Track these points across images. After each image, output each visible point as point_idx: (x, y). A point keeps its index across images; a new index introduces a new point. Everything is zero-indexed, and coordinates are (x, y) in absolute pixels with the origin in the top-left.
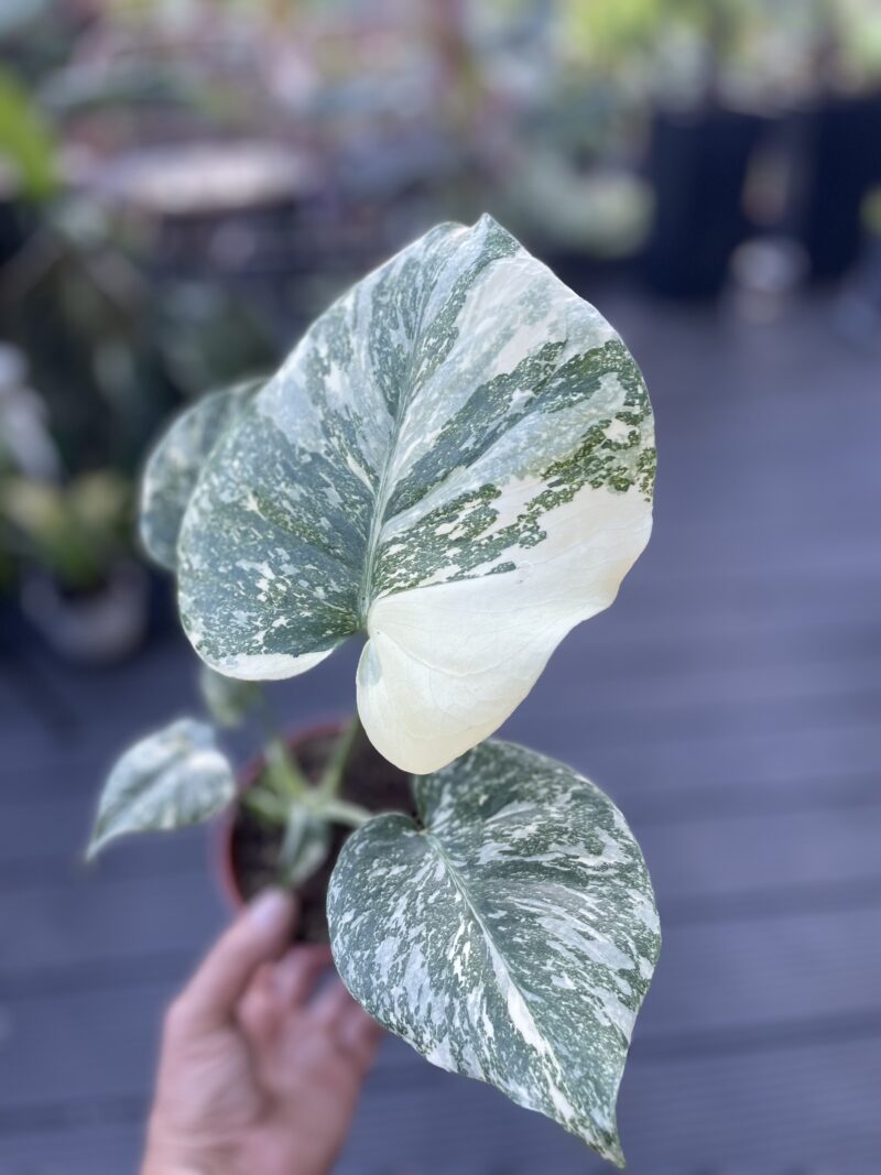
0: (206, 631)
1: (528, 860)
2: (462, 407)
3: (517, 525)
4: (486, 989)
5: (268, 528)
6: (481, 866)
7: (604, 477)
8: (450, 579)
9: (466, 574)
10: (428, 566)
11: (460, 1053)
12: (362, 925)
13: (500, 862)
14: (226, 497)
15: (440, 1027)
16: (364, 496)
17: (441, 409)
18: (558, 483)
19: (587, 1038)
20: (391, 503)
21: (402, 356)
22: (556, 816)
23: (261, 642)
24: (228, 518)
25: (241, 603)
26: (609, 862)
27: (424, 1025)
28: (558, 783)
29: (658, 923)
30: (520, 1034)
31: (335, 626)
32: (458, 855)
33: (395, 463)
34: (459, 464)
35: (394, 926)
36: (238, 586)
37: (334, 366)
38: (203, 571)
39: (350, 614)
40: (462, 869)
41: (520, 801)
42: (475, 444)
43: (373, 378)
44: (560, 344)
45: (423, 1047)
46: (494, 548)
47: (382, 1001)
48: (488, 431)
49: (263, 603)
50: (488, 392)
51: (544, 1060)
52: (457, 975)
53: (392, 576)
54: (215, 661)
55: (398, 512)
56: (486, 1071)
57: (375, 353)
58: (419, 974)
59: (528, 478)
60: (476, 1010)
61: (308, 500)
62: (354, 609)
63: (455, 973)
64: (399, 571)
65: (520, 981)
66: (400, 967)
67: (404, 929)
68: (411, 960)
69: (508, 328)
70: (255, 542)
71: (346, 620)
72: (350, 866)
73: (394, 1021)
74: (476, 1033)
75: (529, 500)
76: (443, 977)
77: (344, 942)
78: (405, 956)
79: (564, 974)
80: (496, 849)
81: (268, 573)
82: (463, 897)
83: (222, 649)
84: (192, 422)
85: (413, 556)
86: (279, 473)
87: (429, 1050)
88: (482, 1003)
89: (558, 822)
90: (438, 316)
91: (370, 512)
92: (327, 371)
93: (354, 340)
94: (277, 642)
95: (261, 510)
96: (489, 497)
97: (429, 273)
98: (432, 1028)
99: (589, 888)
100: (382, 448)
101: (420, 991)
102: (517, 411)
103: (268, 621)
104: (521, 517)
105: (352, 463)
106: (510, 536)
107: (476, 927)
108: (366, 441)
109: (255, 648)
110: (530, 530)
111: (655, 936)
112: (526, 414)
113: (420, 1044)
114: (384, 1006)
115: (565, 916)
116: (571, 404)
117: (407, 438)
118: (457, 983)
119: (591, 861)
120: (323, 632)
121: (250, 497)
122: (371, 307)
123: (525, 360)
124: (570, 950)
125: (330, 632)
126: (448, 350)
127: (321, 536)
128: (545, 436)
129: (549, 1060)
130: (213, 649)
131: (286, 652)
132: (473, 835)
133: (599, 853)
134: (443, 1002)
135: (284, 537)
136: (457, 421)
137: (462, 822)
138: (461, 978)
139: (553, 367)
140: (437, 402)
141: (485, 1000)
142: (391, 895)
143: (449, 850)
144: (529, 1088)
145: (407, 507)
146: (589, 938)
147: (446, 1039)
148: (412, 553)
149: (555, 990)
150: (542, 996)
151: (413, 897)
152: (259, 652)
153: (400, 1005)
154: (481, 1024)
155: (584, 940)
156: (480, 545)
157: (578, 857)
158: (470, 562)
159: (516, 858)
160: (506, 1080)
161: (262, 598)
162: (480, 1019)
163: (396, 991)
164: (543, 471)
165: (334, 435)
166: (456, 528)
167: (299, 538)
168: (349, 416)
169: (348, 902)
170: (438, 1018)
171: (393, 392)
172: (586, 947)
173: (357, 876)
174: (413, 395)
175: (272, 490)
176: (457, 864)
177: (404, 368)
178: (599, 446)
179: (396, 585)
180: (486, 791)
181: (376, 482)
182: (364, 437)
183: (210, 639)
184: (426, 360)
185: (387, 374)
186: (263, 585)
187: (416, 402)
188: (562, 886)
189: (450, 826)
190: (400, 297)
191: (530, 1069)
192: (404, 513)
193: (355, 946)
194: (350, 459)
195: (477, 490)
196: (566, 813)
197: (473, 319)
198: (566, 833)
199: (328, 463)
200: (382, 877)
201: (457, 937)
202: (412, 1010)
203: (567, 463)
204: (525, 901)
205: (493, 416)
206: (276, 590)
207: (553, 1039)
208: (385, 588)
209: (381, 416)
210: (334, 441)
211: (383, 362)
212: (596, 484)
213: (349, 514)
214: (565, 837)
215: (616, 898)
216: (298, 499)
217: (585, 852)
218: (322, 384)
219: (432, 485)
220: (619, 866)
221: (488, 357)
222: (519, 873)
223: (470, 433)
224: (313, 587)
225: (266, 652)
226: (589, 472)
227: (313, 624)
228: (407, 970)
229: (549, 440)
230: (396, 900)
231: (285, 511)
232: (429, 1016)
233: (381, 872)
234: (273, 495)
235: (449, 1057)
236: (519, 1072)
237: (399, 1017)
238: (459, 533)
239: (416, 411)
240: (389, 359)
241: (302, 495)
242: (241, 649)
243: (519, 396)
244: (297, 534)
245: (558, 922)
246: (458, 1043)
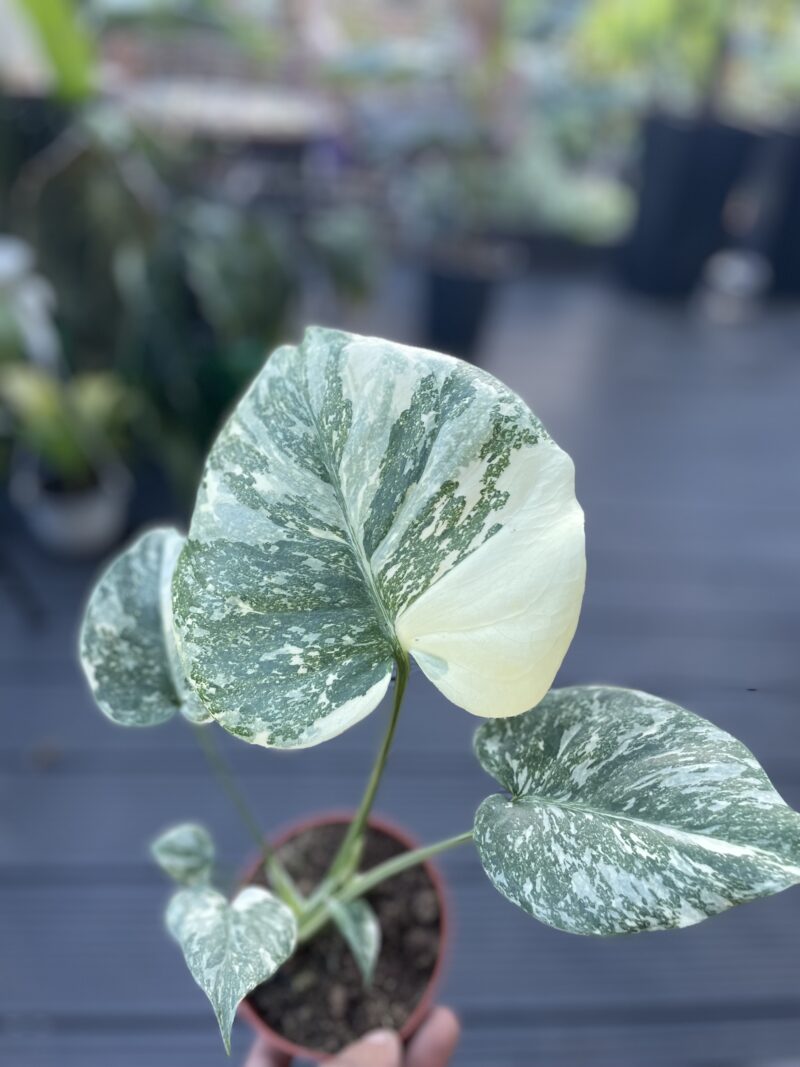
0: (270, 724)
1: (611, 759)
2: (387, 445)
3: (483, 498)
4: (678, 848)
5: (271, 618)
6: (584, 787)
7: (520, 440)
8: (456, 563)
9: (466, 552)
10: (430, 566)
11: (701, 902)
12: (544, 883)
13: (595, 774)
14: (217, 616)
15: (671, 898)
16: (342, 549)
17: (371, 455)
18: (493, 457)
19: (770, 823)
20: (366, 542)
21: (311, 440)
22: (603, 720)
23: (328, 702)
24: (229, 631)
25: (287, 684)
26: (663, 722)
27: (659, 907)
28: (582, 700)
29: (729, 735)
30: (728, 855)
31: (375, 658)
32: (559, 793)
33: (353, 514)
34: (409, 484)
35: (568, 866)
36: (274, 675)
37: (256, 475)
38: (232, 684)
39: (381, 642)
40: (571, 799)
41: (568, 729)
42: (414, 464)
43: (297, 466)
44: (430, 376)
45: (671, 922)
46: (476, 523)
47: (612, 918)
48: (419, 451)
49: (306, 675)
50: (401, 427)
51: (760, 857)
52: (648, 858)
53: (402, 592)
54: (297, 741)
55: (377, 545)
56: (730, 897)
57: (287, 449)
58: (622, 878)
59: (472, 463)
60: (685, 865)
61: (295, 578)
62: (383, 637)
63: (645, 857)
64: (405, 586)
65: (691, 828)
66: (603, 885)
67: (577, 862)
68: (604, 874)
69: (388, 382)
70: (266, 635)
71: (380, 649)
72: (495, 854)
73: (633, 924)
74: (700, 879)
75: (482, 478)
76: (640, 867)
77: (542, 906)
78: (598, 876)
79: (714, 801)
80: (582, 769)
81: (295, 650)
82: (593, 814)
83: (296, 728)
84: (105, 592)
85: (412, 567)
86: (256, 572)
87: (677, 920)
88: (685, 859)
89: (607, 722)
90: (325, 400)
91: (352, 557)
92: (251, 481)
93: (262, 451)
94: (340, 695)
95: (255, 609)
96: (451, 490)
97: (296, 379)
98: (666, 903)
99: (667, 746)
100: (334, 508)
101: (634, 888)
102: (432, 428)
103: (321, 684)
104: (482, 491)
105: (315, 532)
106: (483, 508)
107: (622, 822)
108: (319, 510)
109: (326, 709)
110: (495, 496)
111: (736, 743)
112: (440, 426)
113: (666, 923)
114: (616, 920)
115: (675, 770)
116: (467, 406)
117: (352, 491)
118: (654, 862)
119: (652, 730)
120: (371, 667)
121: (241, 604)
122: (261, 422)
123: (415, 395)
124: (702, 785)
125: (375, 665)
126: (350, 416)
127: (322, 598)
128: (465, 431)
129: (762, 855)
130: (288, 733)
131: (354, 696)
132: (557, 773)
133: (651, 722)
134: (657, 881)
135: (289, 617)
136: (389, 456)
137: (540, 770)
138: (653, 857)
139: (436, 391)
140: (364, 453)
141: (685, 855)
142: (542, 850)
143: (549, 795)
144: (771, 879)
145: (382, 538)
146: (704, 770)
147: (683, 902)
148: (409, 565)
149: (719, 813)
150: (716, 824)
151: (558, 839)
152: (331, 710)
153: (628, 909)
154: (698, 871)
155: (703, 774)
156: (464, 527)
157: (641, 734)
158: (465, 542)
159: (603, 763)
160: (750, 888)
161: (302, 671)
162: (694, 869)
163: (616, 903)
164: (479, 454)
165: (288, 521)
166: (437, 526)
167: (303, 611)
168: (292, 500)
169: (518, 877)
170: (663, 894)
171: (319, 467)
172: (708, 777)
173: (506, 855)
174: (337, 461)
175: (257, 588)
176: (565, 799)
177: (318, 447)
178: (503, 422)
179: (409, 597)
180: (538, 737)
181: (344, 535)
182: (315, 509)
183: (279, 727)
184: (335, 432)
185: (307, 457)
186: (296, 661)
187: (344, 464)
188: (650, 758)
189: (534, 780)
190: (282, 404)
191: (759, 868)
192: (382, 543)
193: (553, 901)
194: (312, 530)
195: (440, 490)
196: (606, 714)
197: (356, 388)
198: (620, 725)
199: (295, 543)
200: (524, 843)
201: (620, 838)
202: (640, 904)
203: (490, 442)
204: (638, 783)
205: (416, 439)
206: (312, 659)
207: (750, 841)
208: (401, 604)
209: (320, 488)
210: (291, 525)
211: (297, 451)
212: (518, 447)
213: (336, 570)
214: (622, 727)
215: (690, 740)
216: (286, 581)
217: (643, 727)
218: (254, 492)
219: (395, 510)
220: (671, 721)
221: (386, 406)
222: (615, 771)
223: (405, 459)
224: (339, 639)
225: (337, 706)
226: (508, 442)
227: (357, 666)
228: (610, 883)
229: (469, 433)
230: (550, 850)
231: (280, 597)
232: (657, 898)
233: (519, 841)
234: (262, 590)
235: (695, 912)
236: (754, 875)
237: (635, 917)
238: (443, 527)
239: (349, 468)
240: (302, 447)
241: (287, 578)
242: (315, 717)
243: (427, 419)
244: (300, 608)
245: (675, 777)
246: (694, 896)
